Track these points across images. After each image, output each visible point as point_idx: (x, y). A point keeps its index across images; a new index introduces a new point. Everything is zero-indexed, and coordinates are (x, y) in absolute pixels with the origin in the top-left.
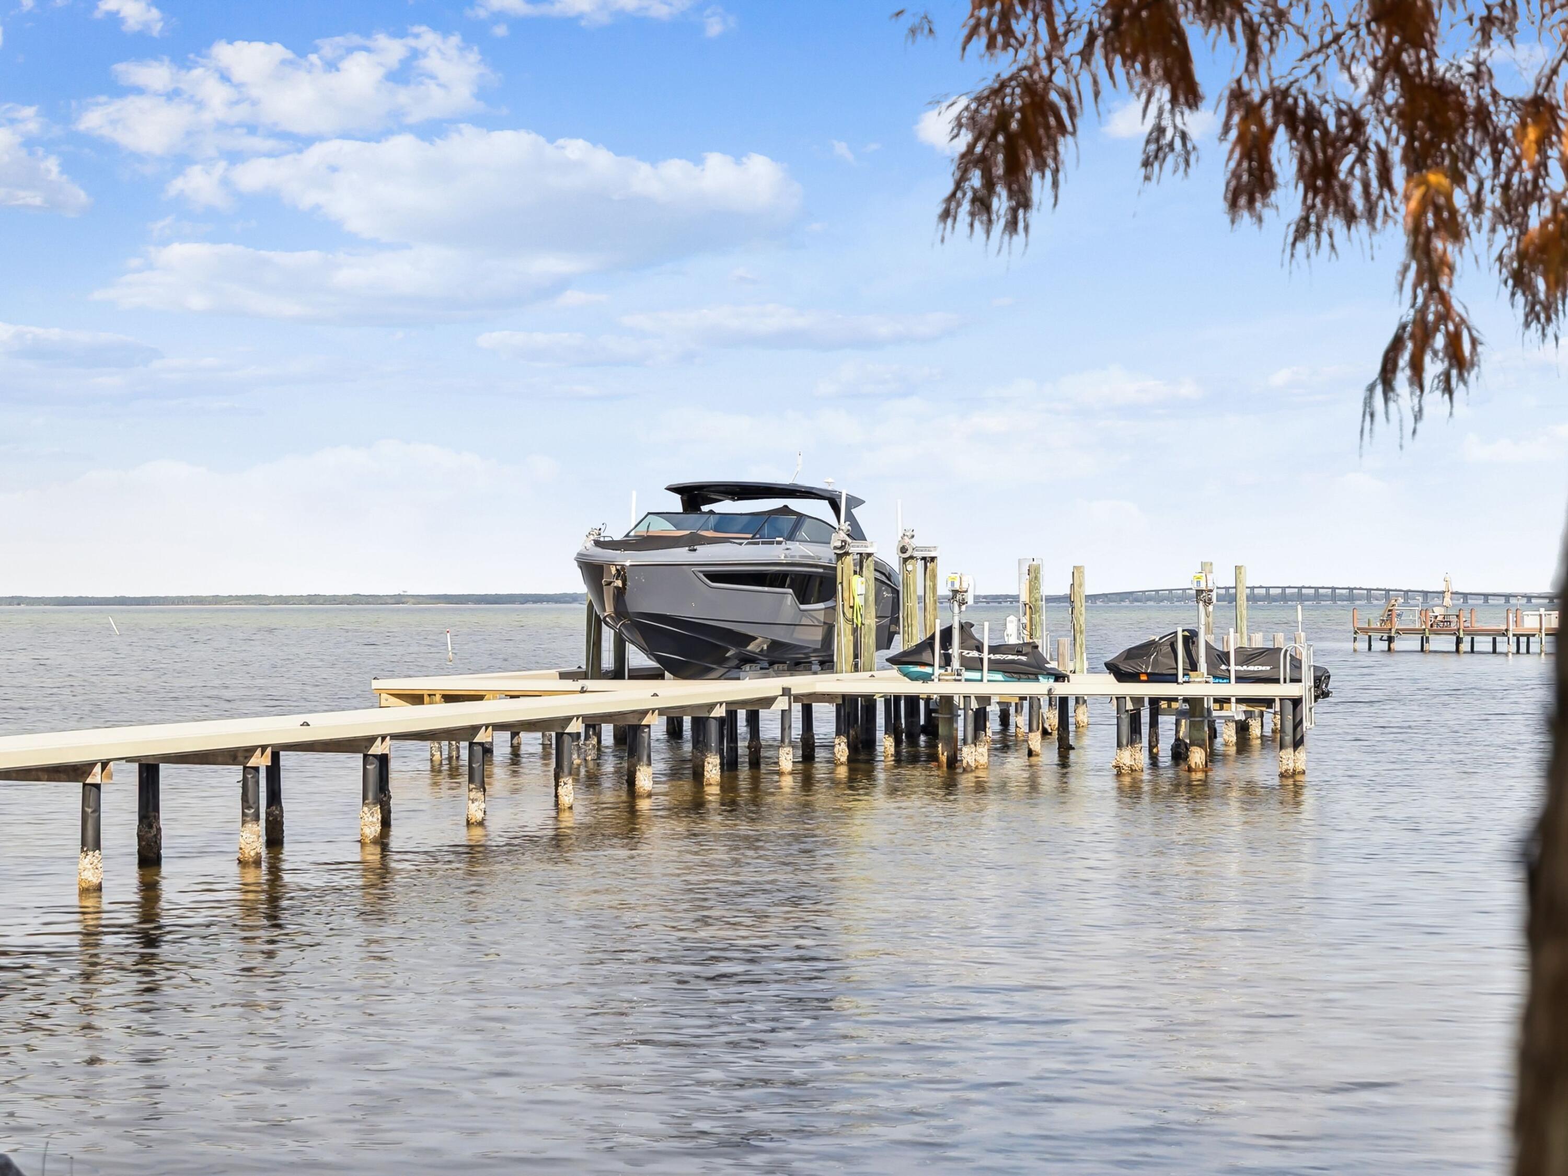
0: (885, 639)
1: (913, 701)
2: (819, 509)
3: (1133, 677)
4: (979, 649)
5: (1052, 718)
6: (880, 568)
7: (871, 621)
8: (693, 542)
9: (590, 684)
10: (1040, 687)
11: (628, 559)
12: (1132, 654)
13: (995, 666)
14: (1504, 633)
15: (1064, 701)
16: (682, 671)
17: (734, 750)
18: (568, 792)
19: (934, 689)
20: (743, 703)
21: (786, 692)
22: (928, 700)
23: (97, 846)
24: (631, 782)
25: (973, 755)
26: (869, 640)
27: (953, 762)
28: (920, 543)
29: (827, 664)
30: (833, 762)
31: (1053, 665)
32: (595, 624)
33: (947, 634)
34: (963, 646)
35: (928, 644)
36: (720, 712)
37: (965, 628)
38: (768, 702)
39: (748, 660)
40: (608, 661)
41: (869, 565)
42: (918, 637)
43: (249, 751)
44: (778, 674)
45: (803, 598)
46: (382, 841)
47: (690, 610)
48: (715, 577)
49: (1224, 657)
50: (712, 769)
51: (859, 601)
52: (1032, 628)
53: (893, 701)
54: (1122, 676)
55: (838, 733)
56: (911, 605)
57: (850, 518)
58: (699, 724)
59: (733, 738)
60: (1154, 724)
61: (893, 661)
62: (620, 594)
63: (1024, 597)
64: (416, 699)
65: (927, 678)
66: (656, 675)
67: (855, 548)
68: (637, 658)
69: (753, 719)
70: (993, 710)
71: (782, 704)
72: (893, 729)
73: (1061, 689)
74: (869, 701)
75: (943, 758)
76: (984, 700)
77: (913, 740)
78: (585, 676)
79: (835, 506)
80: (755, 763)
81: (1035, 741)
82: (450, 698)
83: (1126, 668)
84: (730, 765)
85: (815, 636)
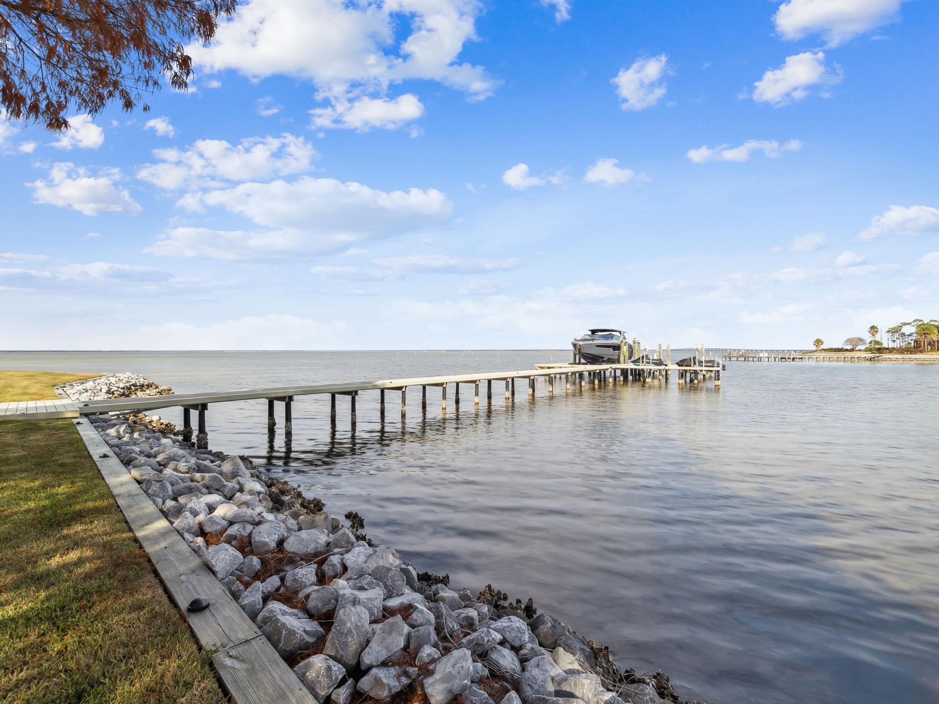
0: (630, 358)
1: (635, 370)
2: (617, 334)
3: (682, 366)
4: (649, 360)
5: (664, 373)
6: (629, 345)
7: (627, 354)
8: (593, 340)
9: (574, 366)
10: (662, 367)
11: (581, 343)
12: (681, 361)
13: (653, 363)
14: (755, 357)
15: (666, 370)
16: (591, 363)
17: (601, 378)
18: (568, 386)
19: (640, 367)
20: (602, 370)
21: (611, 367)
22: (639, 370)
23: (478, 395)
24: (581, 384)
25: (648, 380)
26: (627, 358)
27: (644, 381)
28: (637, 340)
29: (619, 362)
30: (620, 381)
31: (664, 363)
32: (575, 355)
33: (643, 357)
34: (646, 359)
35: (639, 359)
36: (598, 371)
37: (647, 356)
38: (607, 369)
39: (603, 361)
40: (577, 361)
41: (627, 344)
42: (637, 358)
43: (507, 378)
44: (609, 364)
45: (614, 350)
46: (533, 395)
47: (593, 352)
48: (597, 346)
49: (702, 362)
50: (596, 382)
51: (625, 351)
52: (660, 356)
53: (632, 370)
54: (679, 365)
55: (621, 375)
56: (635, 351)
57: (623, 335)
58: (594, 373)
59: (601, 376)
60: (686, 374)
61: (632, 362)
62: (579, 349)
63: (658, 350)
64: (542, 368)
65: (639, 365)
66: (586, 364)
67: (624, 341)
68: (583, 361)
69: (604, 372)
70: (652, 371)
71: (610, 370)
72: (632, 374)
73: (666, 368)
74: (627, 370)
75: (642, 380)
76: (651, 370)
77: (635, 377)
78: (573, 364)
79: (620, 333)
80: (605, 381)
81: (661, 378)
82: (548, 368)
83: (680, 364)
84: (600, 381)
85: (617, 357)
